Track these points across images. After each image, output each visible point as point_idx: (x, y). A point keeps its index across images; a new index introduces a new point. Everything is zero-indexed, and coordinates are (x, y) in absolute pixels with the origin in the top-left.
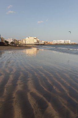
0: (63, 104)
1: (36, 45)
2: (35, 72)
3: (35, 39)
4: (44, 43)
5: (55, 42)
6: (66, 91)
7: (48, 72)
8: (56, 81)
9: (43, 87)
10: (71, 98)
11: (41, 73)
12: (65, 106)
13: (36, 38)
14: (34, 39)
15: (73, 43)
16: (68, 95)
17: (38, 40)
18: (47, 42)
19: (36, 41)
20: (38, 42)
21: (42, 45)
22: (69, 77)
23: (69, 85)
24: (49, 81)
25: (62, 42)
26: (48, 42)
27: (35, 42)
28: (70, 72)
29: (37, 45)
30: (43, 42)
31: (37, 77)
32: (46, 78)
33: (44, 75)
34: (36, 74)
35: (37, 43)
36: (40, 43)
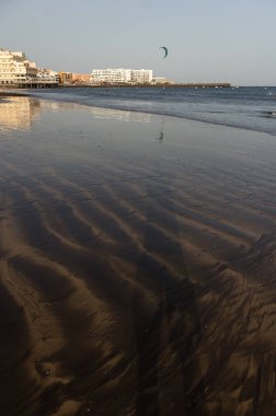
0: (123, 276)
1: (24, 86)
2: (25, 188)
3: (16, 58)
4: (59, 79)
5: (99, 76)
6: (135, 236)
7: (73, 185)
8: (103, 210)
9: (58, 235)
10: (149, 254)
11: (48, 189)
12: (129, 280)
13: (20, 54)
14: (15, 62)
15: (162, 80)
16: (141, 247)
17: (33, 65)
18: (68, 77)
19: (24, 71)
20: (32, 73)
21: (48, 86)
22: (145, 194)
23: (144, 218)
24: (76, 213)
25: (125, 76)
26: (74, 77)
27: (18, 72)
28: (149, 177)
29: (29, 86)
30: (53, 74)
31: (35, 204)
32: (69, 204)
33: (59, 196)
34: (29, 196)
35: (30, 80)
36: (42, 78)
